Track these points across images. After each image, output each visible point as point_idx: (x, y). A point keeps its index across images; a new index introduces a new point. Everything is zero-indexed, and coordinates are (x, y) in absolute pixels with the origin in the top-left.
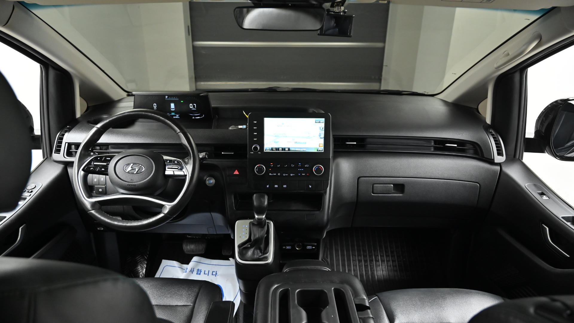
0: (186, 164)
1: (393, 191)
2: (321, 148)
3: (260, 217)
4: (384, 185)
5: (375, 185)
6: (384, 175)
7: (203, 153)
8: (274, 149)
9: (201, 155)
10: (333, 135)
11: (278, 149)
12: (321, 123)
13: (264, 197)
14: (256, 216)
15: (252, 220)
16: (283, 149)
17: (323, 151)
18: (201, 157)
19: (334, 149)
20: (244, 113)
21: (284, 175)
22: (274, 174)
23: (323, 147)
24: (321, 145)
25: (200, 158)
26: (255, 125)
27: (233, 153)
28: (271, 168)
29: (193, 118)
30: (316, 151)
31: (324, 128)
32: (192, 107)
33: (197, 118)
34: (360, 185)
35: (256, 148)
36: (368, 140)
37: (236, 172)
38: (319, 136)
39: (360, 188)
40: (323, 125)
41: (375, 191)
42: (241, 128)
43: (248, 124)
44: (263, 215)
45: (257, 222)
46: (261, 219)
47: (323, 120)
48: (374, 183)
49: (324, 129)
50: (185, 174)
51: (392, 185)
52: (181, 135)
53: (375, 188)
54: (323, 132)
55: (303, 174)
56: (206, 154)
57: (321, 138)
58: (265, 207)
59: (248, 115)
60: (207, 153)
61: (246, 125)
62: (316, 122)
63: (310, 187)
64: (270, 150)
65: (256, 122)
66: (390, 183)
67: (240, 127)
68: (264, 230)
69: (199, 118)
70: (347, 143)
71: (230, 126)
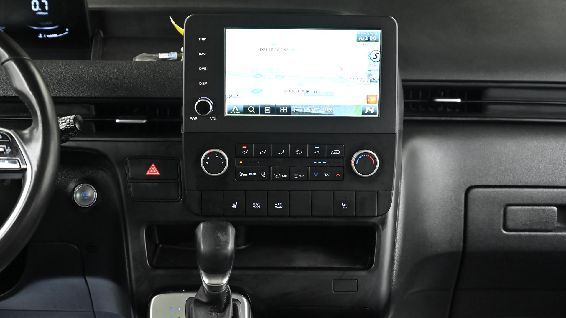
0: (27, 141)
1: (557, 224)
2: (374, 107)
3: (215, 281)
4: (535, 207)
5: (510, 208)
6: (535, 182)
7: (69, 117)
8: (251, 109)
9: (65, 122)
10: (403, 81)
11: (262, 109)
12: (372, 41)
13: (225, 231)
14: (206, 280)
15: (193, 295)
16: (275, 110)
17: (377, 116)
18: (62, 126)
19: (404, 116)
20: (172, 21)
21: (277, 176)
22: (251, 174)
23: (377, 105)
24: (372, 100)
25: (61, 130)
26: (202, 47)
27: (144, 122)
28: (243, 157)
29: (40, 36)
30: (360, 115)
31: (378, 56)
32: (38, 7)
33: (49, 36)
34: (471, 206)
35: (204, 107)
36: (493, 93)
37: (153, 171)
38: (366, 76)
39: (470, 215)
40: (376, 47)
41: (510, 224)
42: (165, 60)
43: (182, 49)
44: (224, 276)
45: (208, 295)
46: (218, 288)
47: (377, 34)
48: (508, 202)
49: (378, 59)
50: (23, 167)
51: (555, 208)
52: (13, 67)
53: (509, 216)
54: (377, 65)
55: (325, 175)
56: (75, 120)
57: (372, 81)
58: (229, 254)
59: (183, 27)
60: (80, 118)
61: (179, 52)
62: (358, 41)
63: (344, 206)
64: (241, 113)
65: (204, 39)
66: (549, 202)
67: (162, 56)
68: (226, 315)
69: (55, 35)
70: (438, 100)
71: (137, 56)
